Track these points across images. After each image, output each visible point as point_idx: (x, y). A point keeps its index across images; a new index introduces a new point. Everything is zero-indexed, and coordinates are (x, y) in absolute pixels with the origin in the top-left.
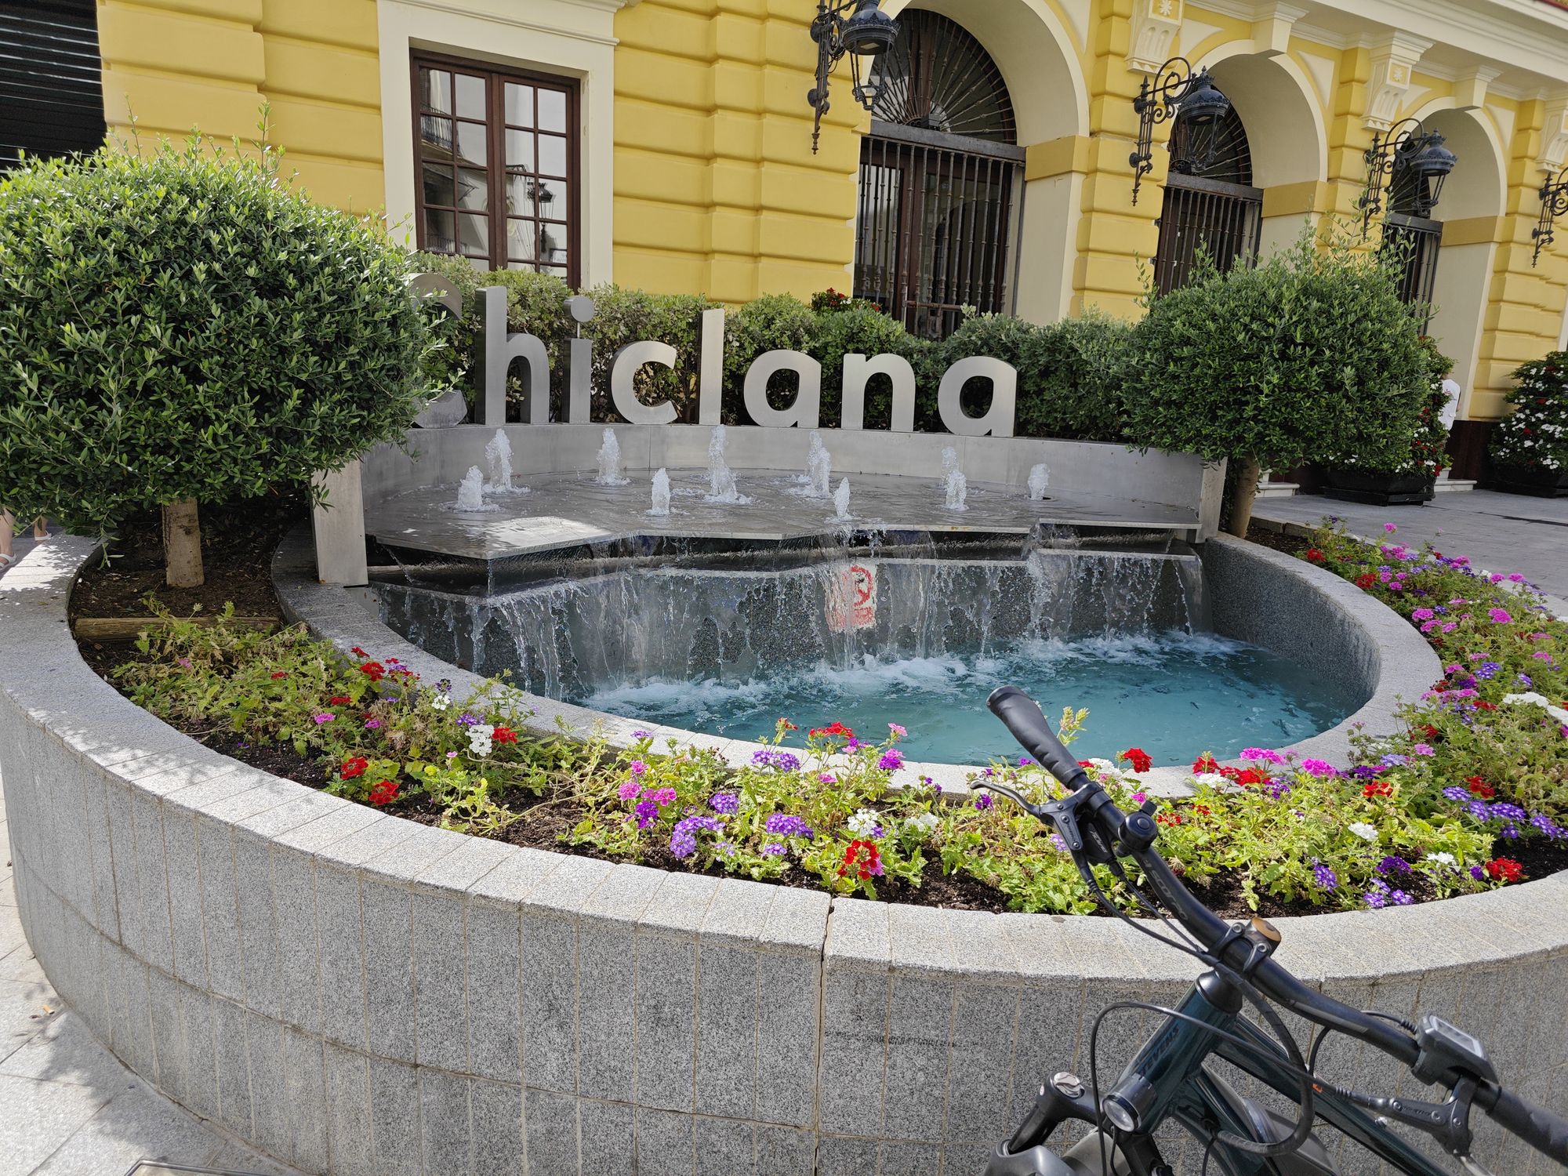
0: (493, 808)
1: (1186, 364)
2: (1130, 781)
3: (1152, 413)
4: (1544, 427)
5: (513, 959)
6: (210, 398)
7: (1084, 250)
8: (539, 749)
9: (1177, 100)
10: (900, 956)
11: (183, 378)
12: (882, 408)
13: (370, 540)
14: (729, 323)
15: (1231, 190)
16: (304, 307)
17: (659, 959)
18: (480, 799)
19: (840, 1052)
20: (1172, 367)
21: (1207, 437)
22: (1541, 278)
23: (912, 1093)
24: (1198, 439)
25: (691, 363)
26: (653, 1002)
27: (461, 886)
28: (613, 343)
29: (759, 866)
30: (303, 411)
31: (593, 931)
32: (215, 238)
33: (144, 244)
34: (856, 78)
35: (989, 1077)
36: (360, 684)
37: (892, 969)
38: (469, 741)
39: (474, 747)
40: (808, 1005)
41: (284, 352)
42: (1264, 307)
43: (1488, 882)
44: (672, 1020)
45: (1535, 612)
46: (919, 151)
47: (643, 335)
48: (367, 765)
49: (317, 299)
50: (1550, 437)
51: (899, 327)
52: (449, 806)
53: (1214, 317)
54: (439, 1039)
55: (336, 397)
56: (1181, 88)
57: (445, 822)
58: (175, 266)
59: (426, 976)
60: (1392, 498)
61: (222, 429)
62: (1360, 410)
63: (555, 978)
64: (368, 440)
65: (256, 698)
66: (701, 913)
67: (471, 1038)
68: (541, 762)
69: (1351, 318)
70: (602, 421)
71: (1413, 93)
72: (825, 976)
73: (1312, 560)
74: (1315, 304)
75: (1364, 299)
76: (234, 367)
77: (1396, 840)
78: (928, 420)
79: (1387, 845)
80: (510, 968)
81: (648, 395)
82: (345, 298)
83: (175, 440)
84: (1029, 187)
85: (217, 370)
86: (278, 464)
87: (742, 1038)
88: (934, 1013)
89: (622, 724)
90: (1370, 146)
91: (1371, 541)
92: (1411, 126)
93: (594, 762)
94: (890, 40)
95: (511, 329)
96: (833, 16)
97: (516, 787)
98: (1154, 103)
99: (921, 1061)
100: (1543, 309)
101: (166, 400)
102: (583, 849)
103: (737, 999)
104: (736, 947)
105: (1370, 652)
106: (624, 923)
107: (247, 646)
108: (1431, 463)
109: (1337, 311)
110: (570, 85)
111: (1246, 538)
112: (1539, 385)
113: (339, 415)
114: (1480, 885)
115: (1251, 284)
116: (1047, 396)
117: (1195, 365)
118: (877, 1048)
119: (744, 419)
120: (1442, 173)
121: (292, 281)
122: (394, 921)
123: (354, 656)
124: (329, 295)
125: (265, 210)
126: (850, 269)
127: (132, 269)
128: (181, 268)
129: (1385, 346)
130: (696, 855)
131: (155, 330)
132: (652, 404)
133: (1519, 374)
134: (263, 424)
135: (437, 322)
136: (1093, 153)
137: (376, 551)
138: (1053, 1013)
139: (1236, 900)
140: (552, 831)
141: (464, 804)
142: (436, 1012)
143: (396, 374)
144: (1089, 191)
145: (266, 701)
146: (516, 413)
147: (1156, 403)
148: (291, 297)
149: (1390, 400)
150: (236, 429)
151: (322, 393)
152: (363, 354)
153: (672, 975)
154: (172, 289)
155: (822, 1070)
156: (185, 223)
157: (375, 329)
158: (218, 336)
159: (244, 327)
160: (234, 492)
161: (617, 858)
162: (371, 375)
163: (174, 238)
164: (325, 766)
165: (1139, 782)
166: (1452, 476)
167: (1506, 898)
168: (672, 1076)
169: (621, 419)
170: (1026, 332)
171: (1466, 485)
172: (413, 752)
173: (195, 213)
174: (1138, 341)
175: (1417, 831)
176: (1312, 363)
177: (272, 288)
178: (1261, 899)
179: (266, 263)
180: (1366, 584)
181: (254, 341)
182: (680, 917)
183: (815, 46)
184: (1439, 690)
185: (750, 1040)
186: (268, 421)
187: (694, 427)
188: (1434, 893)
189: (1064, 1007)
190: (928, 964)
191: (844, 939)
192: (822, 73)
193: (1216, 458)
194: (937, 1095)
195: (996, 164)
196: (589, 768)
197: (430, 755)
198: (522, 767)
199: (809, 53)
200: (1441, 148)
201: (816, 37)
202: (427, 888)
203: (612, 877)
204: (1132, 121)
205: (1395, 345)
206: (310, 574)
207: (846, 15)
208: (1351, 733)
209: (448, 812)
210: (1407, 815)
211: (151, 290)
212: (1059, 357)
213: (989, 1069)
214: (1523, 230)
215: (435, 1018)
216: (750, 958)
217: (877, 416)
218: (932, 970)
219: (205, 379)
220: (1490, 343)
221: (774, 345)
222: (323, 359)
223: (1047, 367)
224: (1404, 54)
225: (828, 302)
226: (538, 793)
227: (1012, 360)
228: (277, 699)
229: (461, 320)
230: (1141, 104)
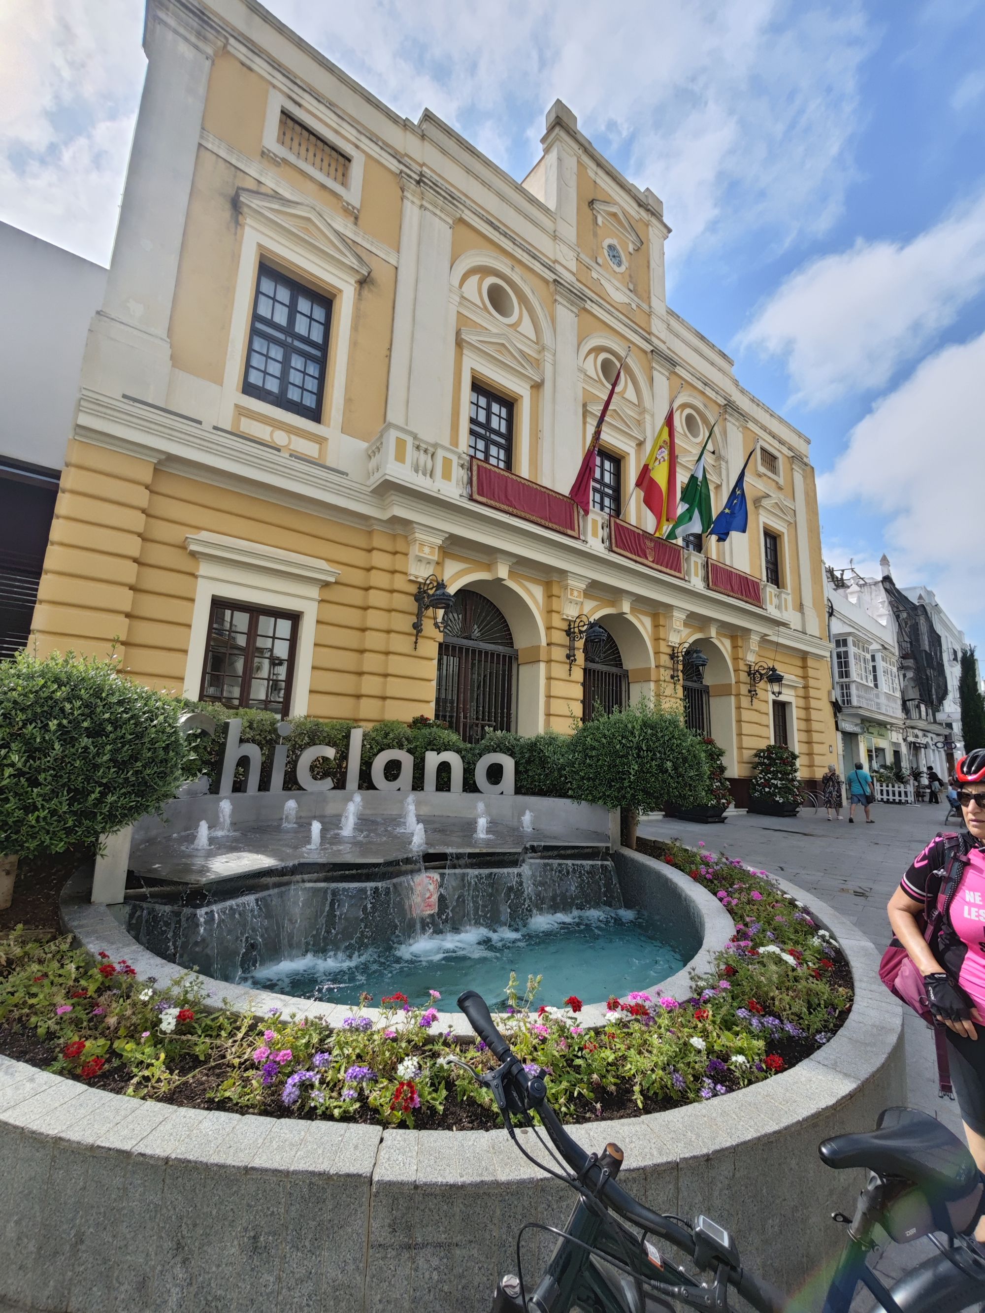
0: (167, 1075)
1: (595, 759)
2: (571, 1018)
3: (581, 783)
4: (772, 781)
5: (156, 1206)
6: (41, 795)
7: (549, 697)
8: (209, 1022)
9: (584, 632)
10: (422, 1176)
11: (26, 784)
12: (446, 779)
13: (130, 873)
14: (365, 735)
15: (614, 670)
16: (114, 742)
17: (260, 1196)
18: (158, 1070)
19: (381, 1261)
20: (588, 761)
21: (608, 796)
22: (756, 711)
23: (430, 1291)
24: (604, 797)
25: (343, 756)
26: (252, 1234)
27: (127, 1147)
28: (300, 746)
29: (340, 1107)
30: (100, 801)
31: (216, 1177)
32: (68, 706)
33: (21, 710)
34: (435, 618)
35: (480, 1269)
36: (97, 980)
37: (416, 1187)
38: (160, 1021)
39: (164, 1026)
40: (360, 1223)
41: (96, 767)
42: (626, 732)
43: (766, 1072)
44: (265, 1247)
45: (775, 890)
46: (467, 650)
47: (318, 742)
48: (84, 1046)
49: (123, 737)
50: (776, 786)
51: (454, 737)
52: (136, 1075)
53: (605, 736)
54: (89, 1286)
55: (124, 790)
56: (585, 627)
57: (130, 1090)
58: (39, 721)
59: (89, 1227)
60: (710, 820)
61: (42, 814)
62: (677, 782)
63: (185, 1220)
64: (139, 814)
65: (20, 994)
66: (293, 1153)
67: (114, 1281)
68: (209, 1033)
69: (667, 738)
70: (290, 789)
71: (686, 632)
72: (373, 1198)
73: (668, 862)
74: (650, 731)
75: (671, 729)
76: (61, 777)
77: (716, 1048)
78: (470, 786)
79: (710, 1051)
80: (153, 1214)
81: (318, 774)
82: (139, 736)
83: (10, 821)
84: (520, 667)
85: (49, 778)
86: (77, 832)
87: (314, 1257)
88: (444, 1220)
89: (268, 998)
90: (671, 653)
91: (695, 850)
92: (687, 645)
93: (244, 1030)
94: (451, 603)
95: (242, 741)
96: (425, 592)
97: (188, 1054)
98: (574, 633)
99: (435, 1262)
100: (760, 725)
101: (11, 798)
102: (223, 1105)
103: (313, 1224)
104: (313, 1180)
105: (700, 917)
106: (239, 1168)
107: (26, 954)
108: (724, 801)
109: (660, 735)
110: (295, 618)
111: (636, 850)
112: (766, 761)
113: (123, 801)
114: (763, 1074)
115: (620, 721)
116: (530, 774)
117: (598, 760)
118: (406, 1255)
119: (372, 787)
120: (703, 665)
121: (109, 728)
122: (73, 1180)
123: (100, 957)
124: (131, 734)
125: (103, 691)
126: (433, 705)
127: (10, 723)
128: (42, 722)
129: (684, 751)
130: (300, 1101)
131: (15, 758)
132: (320, 779)
133: (756, 755)
134: (73, 809)
135: (194, 744)
136: (549, 653)
137: (132, 880)
138: (520, 1209)
139: (631, 1101)
140: (205, 1090)
141: (147, 1073)
142: (91, 1260)
143: (163, 776)
144: (549, 670)
145: (27, 997)
146: (239, 787)
147: (583, 778)
148: (107, 736)
149: (691, 777)
150: (53, 812)
151: (115, 789)
152: (144, 766)
153: (268, 1209)
154: (33, 734)
155: (368, 1278)
156: (51, 698)
157: (154, 752)
158: (55, 760)
159: (74, 754)
160: (43, 849)
161: (242, 1110)
162: (147, 777)
163: (42, 706)
164: (55, 1047)
165: (576, 1019)
166: (736, 807)
167: (776, 1083)
168: (261, 1299)
169: (301, 788)
170: (518, 740)
171: (743, 811)
172: (122, 1032)
173: (59, 694)
174: (572, 747)
175: (726, 1040)
176: (652, 760)
177: (96, 732)
178: (645, 1099)
179: (96, 719)
180: (696, 877)
181: (78, 762)
182: (278, 1158)
183: (416, 604)
184: (733, 941)
185: (319, 1259)
186: (76, 807)
187: (343, 791)
188: (739, 1083)
189: (526, 1204)
190: (440, 1180)
191: (387, 1165)
192: (419, 615)
193: (615, 806)
194: (446, 1290)
195: (504, 656)
196: (240, 1035)
197: (133, 1035)
198: (194, 1038)
199: (413, 606)
200: (701, 655)
201: (416, 600)
202: (103, 1150)
203: (237, 1127)
204: (565, 640)
205: (688, 751)
206: (85, 898)
207: (431, 592)
208: (690, 973)
209: (135, 1081)
210: (720, 1028)
211: (19, 735)
212: (535, 754)
213: (481, 1262)
214: (744, 689)
215: (90, 1266)
216: (323, 1188)
217: (443, 783)
218: (442, 1185)
219: (40, 784)
220: (740, 741)
221: (389, 747)
222: (119, 769)
223: (529, 758)
224: (679, 617)
225: (420, 722)
226: (202, 1058)
227: (512, 755)
228: (35, 995)
229: (213, 736)
230: (569, 632)
